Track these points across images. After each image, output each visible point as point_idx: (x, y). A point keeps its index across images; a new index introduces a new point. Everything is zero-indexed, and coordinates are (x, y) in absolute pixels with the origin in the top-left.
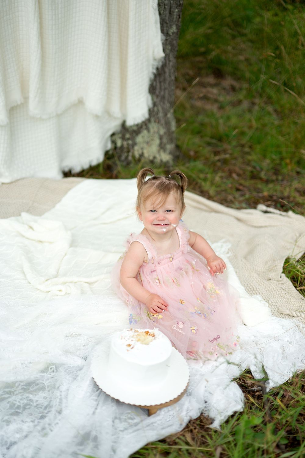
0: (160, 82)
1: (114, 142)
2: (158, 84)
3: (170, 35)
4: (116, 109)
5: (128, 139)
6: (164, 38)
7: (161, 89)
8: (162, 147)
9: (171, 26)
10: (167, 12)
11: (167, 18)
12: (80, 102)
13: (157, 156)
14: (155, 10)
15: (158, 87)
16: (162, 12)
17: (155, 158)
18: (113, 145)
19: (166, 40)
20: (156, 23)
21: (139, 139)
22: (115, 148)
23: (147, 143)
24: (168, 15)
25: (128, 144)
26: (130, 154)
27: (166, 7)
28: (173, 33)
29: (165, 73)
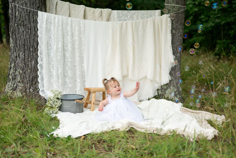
0: (174, 72)
1: (158, 93)
2: (174, 73)
3: (177, 57)
4: (158, 79)
5: (163, 92)
6: (175, 57)
7: (175, 75)
8: (175, 95)
9: (177, 53)
10: (176, 49)
11: (176, 51)
12: (146, 77)
13: (174, 98)
14: (171, 47)
15: (174, 74)
16: (174, 49)
17: (173, 99)
18: (158, 94)
19: (176, 58)
20: (171, 51)
21: (167, 92)
22: (159, 95)
23: (170, 93)
24: (176, 50)
25: (163, 93)
26: (164, 97)
27: (175, 47)
28: (178, 56)
29: (176, 69)
